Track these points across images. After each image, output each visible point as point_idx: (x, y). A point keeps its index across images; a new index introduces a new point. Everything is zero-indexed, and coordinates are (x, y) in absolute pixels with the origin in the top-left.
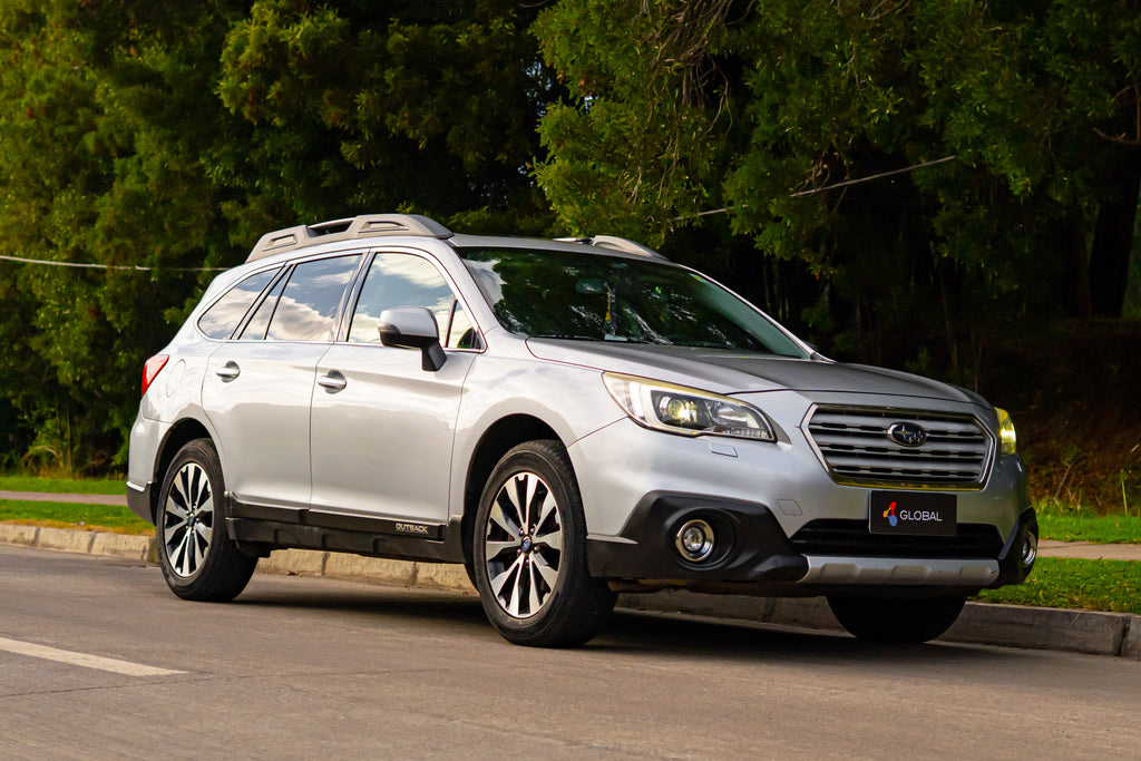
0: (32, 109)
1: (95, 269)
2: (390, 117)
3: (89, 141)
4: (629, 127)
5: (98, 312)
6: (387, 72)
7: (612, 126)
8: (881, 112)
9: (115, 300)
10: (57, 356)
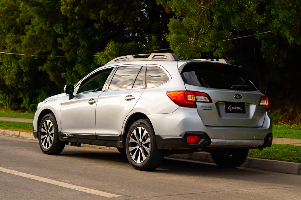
0: (1, 11)
1: (18, 55)
2: (109, 17)
3: (18, 20)
4: (194, 25)
5: (19, 67)
6: (109, 5)
7: (189, 25)
8: (259, 21)
9: (24, 63)
10: (6, 78)
